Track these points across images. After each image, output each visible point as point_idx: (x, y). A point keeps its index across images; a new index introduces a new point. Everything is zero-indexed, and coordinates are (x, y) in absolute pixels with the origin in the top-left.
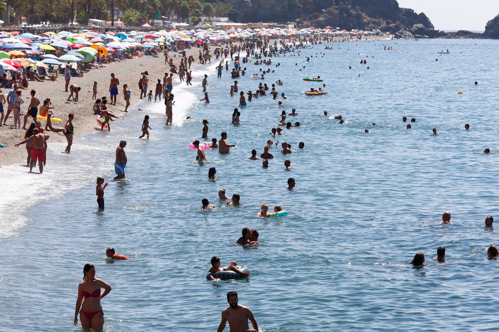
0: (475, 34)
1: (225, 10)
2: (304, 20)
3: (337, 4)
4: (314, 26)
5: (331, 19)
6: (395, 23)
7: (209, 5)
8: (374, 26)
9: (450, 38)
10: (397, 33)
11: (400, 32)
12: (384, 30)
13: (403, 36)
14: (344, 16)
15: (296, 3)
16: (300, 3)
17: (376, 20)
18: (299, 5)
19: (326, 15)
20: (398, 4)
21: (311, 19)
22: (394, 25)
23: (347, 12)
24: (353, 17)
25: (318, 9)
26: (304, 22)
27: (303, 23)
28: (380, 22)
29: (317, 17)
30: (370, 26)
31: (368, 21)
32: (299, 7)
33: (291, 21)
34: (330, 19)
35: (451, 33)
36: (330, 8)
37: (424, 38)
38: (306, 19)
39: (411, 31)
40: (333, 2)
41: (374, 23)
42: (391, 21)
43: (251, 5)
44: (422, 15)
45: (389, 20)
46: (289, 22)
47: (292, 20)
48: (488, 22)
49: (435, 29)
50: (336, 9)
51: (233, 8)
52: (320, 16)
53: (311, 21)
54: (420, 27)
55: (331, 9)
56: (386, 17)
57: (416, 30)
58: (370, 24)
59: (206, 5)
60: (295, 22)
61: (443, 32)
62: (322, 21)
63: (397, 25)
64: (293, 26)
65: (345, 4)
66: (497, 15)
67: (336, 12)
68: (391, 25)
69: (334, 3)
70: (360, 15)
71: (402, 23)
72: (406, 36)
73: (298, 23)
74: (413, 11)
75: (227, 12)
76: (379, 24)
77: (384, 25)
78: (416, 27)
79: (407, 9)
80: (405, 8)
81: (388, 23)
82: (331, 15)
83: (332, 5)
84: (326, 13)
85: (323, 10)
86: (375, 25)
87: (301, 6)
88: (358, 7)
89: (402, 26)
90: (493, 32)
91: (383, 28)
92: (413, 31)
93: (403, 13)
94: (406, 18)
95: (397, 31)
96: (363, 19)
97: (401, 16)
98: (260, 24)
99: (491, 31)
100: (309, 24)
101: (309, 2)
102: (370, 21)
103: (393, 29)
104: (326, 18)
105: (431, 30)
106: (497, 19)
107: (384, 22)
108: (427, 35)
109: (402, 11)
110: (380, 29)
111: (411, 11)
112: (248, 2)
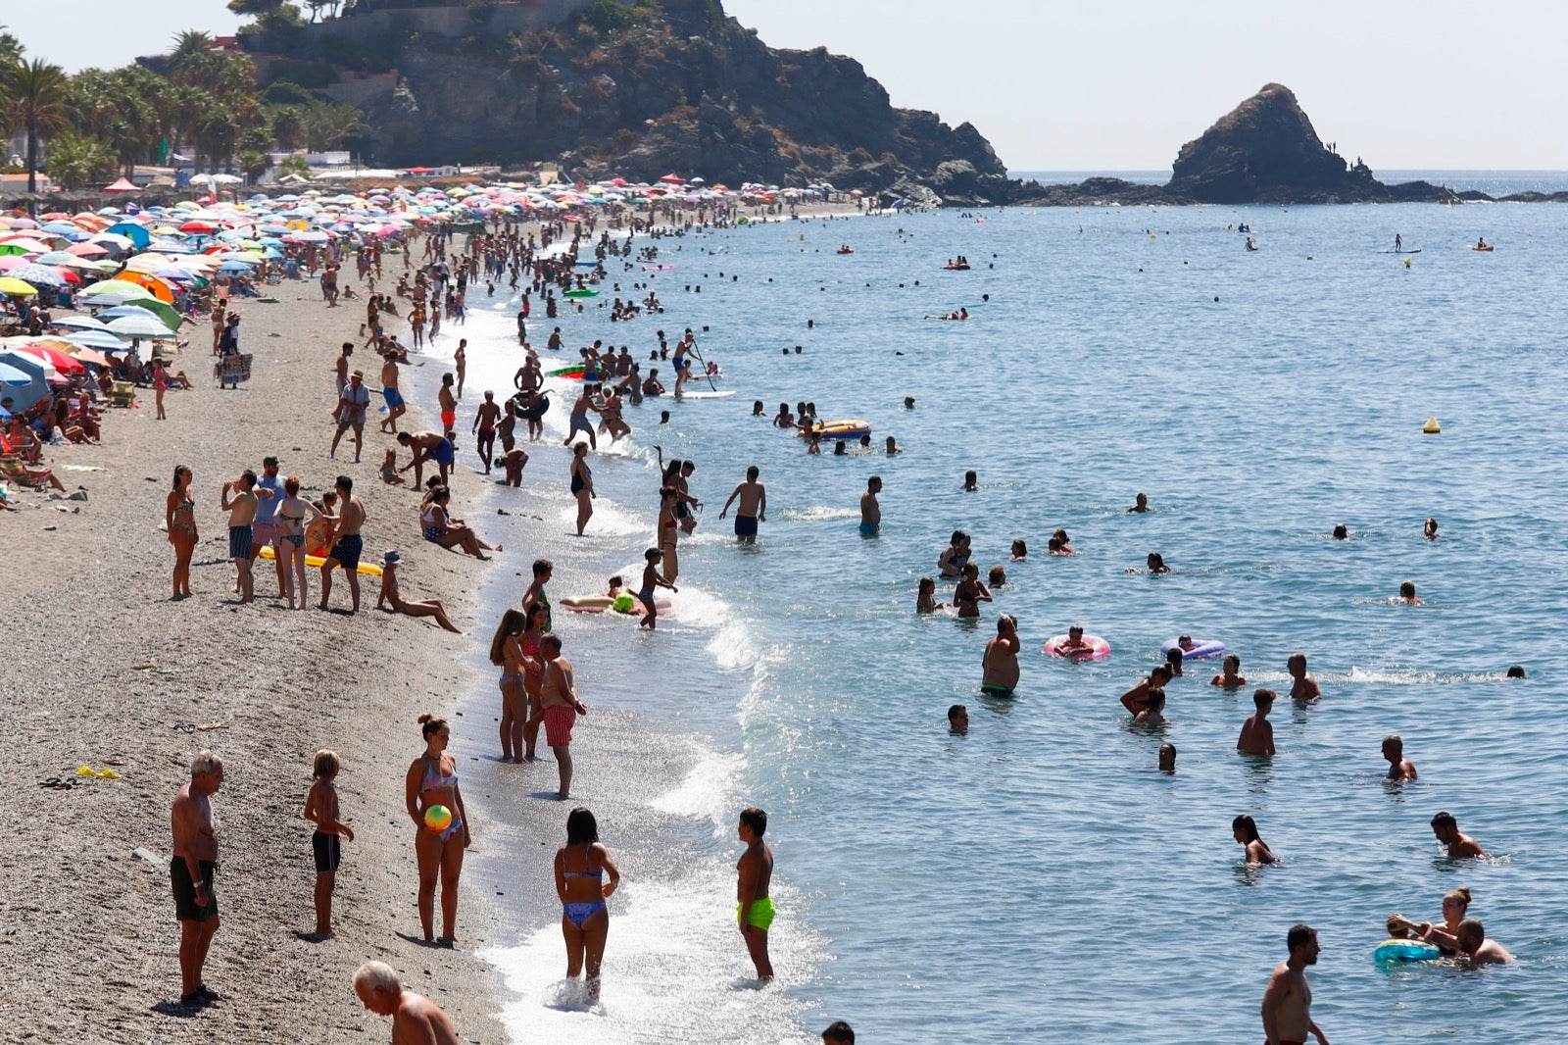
0: (1142, 188)
1: (337, 126)
2: (587, 154)
3: (694, 100)
4: (621, 174)
5: (674, 150)
6: (878, 160)
7: (291, 112)
8: (810, 169)
9: (1058, 204)
10: (886, 192)
11: (896, 188)
12: (844, 183)
13: (906, 201)
14: (715, 140)
15: (559, 102)
16: (574, 101)
17: (816, 150)
18: (570, 105)
19: (659, 137)
20: (884, 96)
21: (608, 151)
22: (876, 164)
23: (727, 125)
24: (746, 143)
25: (631, 118)
26: (587, 162)
27: (584, 166)
28: (829, 156)
29: (627, 144)
30: (798, 169)
31: (792, 154)
32: (571, 112)
33: (544, 160)
34: (671, 149)
35: (1061, 187)
36: (671, 116)
37: (975, 205)
38: (594, 152)
39: (930, 184)
41: (811, 160)
42: (866, 154)
43: (415, 108)
44: (967, 128)
45: (860, 150)
46: (537, 164)
47: (548, 155)
48: (1184, 147)
49: (1009, 178)
50: (691, 117)
51: (362, 120)
52: (637, 141)
53: (609, 157)
54: (960, 171)
55: (673, 116)
56: (848, 141)
57: (946, 180)
58: (797, 163)
59: (280, 114)
60: (560, 161)
61: (1035, 184)
62: (645, 156)
63: (885, 166)
64: (555, 174)
65: (718, 99)
66: (1214, 124)
67: (691, 127)
68: (867, 167)
69: (684, 99)
70: (769, 135)
71: (903, 158)
72: (916, 200)
73: (569, 165)
74: (937, 117)
75: (343, 133)
76: (827, 163)
77: (843, 165)
78: (948, 170)
79: (917, 113)
80: (909, 108)
81: (856, 160)
82: (673, 137)
83: (677, 104)
84: (657, 130)
85: (649, 121)
86: (812, 166)
87: (578, 109)
88: (757, 110)
89: (901, 169)
90: (1201, 179)
91: (839, 174)
92: (937, 183)
93: (904, 126)
94: (914, 141)
95: (888, 185)
96: (777, 148)
97: (899, 135)
98: (448, 171)
99: (1192, 177)
100: (604, 167)
101: (604, 96)
102: (797, 153)
103: (872, 179)
104: (659, 148)
105: (998, 179)
106: (1212, 137)
107: (844, 157)
108: (984, 197)
109: (900, 118)
110: (832, 181)
111: (930, 118)
112: (404, 99)
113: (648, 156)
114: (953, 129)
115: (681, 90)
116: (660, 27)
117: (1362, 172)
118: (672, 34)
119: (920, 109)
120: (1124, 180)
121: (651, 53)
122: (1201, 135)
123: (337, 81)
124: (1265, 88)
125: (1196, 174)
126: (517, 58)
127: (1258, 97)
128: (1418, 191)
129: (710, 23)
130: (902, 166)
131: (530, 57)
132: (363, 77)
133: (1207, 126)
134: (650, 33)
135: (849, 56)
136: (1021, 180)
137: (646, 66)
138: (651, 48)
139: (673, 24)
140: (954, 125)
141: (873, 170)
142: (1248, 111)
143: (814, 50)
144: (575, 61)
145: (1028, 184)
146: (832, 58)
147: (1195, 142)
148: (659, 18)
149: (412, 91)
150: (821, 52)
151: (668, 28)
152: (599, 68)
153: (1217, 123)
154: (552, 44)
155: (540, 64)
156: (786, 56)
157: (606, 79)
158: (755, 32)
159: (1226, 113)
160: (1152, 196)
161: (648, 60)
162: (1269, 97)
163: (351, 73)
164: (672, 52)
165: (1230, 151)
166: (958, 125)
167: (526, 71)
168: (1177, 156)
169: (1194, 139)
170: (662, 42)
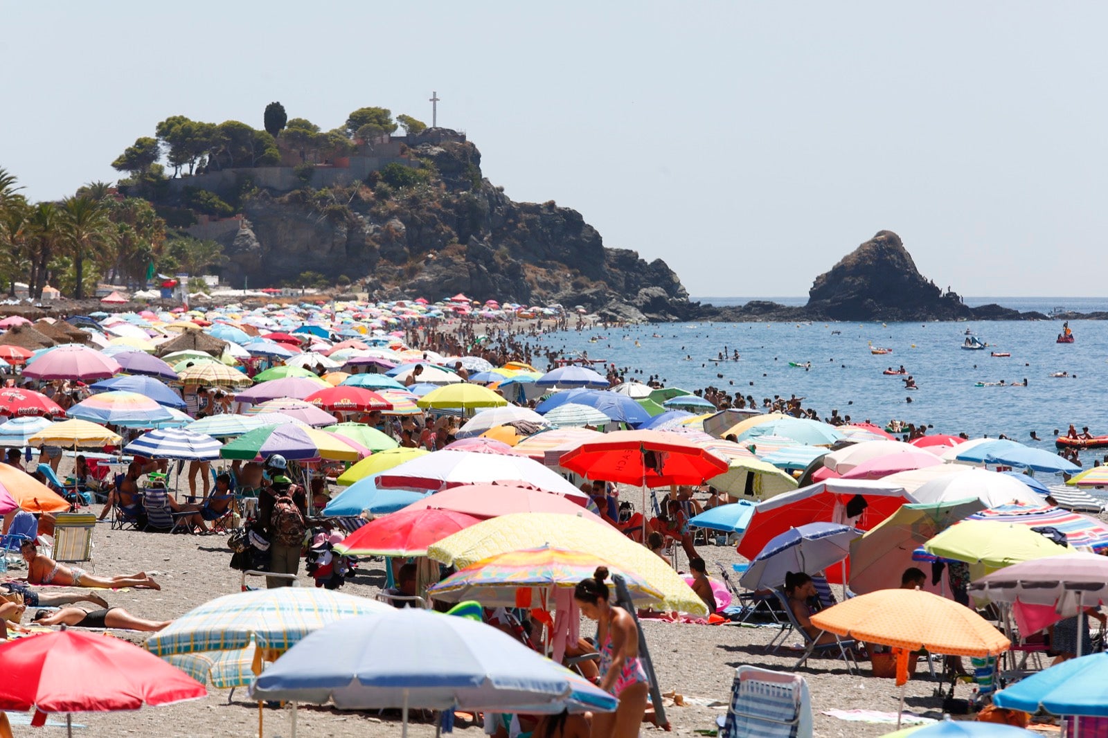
0: (790, 309)
1: (204, 256)
2: (384, 280)
3: (461, 242)
4: (409, 294)
5: (450, 277)
6: (594, 286)
8: (544, 292)
9: (729, 321)
10: (605, 310)
11: (612, 308)
12: (570, 304)
13: (620, 318)
14: (480, 271)
15: (363, 240)
16: (374, 240)
17: (548, 279)
18: (372, 243)
19: (438, 267)
20: (597, 238)
21: (400, 276)
22: (593, 290)
23: (488, 259)
24: (502, 273)
25: (417, 252)
26: (384, 285)
27: (382, 289)
28: (557, 284)
29: (413, 272)
30: (534, 293)
31: (531, 282)
32: (372, 249)
34: (447, 277)
35: (729, 308)
37: (668, 321)
38: (390, 279)
39: (635, 305)
40: (452, 237)
41: (544, 285)
42: (585, 282)
43: (256, 244)
44: (659, 264)
45: (581, 279)
48: (818, 278)
49: (691, 301)
50: (461, 253)
51: (222, 253)
52: (421, 269)
53: (401, 282)
54: (656, 295)
55: (448, 252)
57: (646, 302)
58: (533, 288)
61: (710, 306)
62: (427, 282)
63: (600, 291)
64: (366, 295)
65: (481, 239)
66: (840, 261)
67: (460, 260)
69: (456, 239)
70: (518, 267)
71: (612, 285)
72: (627, 317)
73: (370, 288)
74: (637, 255)
75: (208, 263)
76: (556, 288)
77: (567, 291)
78: (647, 294)
79: (622, 251)
80: (617, 247)
81: (577, 286)
82: (447, 267)
83: (451, 243)
84: (437, 262)
85: (431, 256)
86: (546, 291)
87: (377, 246)
89: (611, 294)
90: (832, 302)
91: (566, 297)
92: (638, 304)
93: (612, 261)
94: (619, 272)
95: (602, 306)
96: (524, 277)
97: (608, 267)
98: (286, 292)
99: (824, 300)
100: (397, 290)
101: (396, 236)
102: (534, 281)
103: (591, 301)
104: (437, 276)
105: (681, 303)
106: (839, 272)
107: (569, 284)
108: (674, 315)
109: (609, 255)
110: (560, 301)
111: (631, 255)
112: (247, 236)
113: (430, 282)
114: (649, 263)
115: (454, 233)
116: (437, 184)
117: (952, 299)
118: (446, 189)
119: (624, 248)
120: (777, 303)
121: (431, 204)
122: (830, 269)
123: (196, 223)
124: (879, 234)
125: (828, 298)
126: (331, 207)
127: (874, 241)
128: (992, 312)
129: (473, 182)
130: (611, 291)
131: (340, 206)
132: (215, 220)
133: (835, 263)
134: (430, 189)
135: (572, 208)
136: (699, 303)
137: (428, 214)
138: (431, 200)
139: (447, 182)
140: (649, 261)
141: (591, 294)
142: (866, 251)
143: (546, 204)
144: (374, 209)
145: (705, 306)
146: (560, 210)
147: (826, 274)
148: (437, 178)
149: (253, 230)
150: (551, 205)
151: (443, 185)
152: (392, 214)
153: (843, 261)
154: (357, 197)
155: (348, 211)
156: (525, 207)
157: (396, 223)
158: (502, 190)
159: (849, 253)
160: (799, 315)
161: (429, 210)
162: (883, 241)
163: (206, 217)
164: (447, 204)
165: (853, 281)
166: (653, 260)
167: (336, 216)
168: (812, 285)
169: (826, 272)
170: (439, 196)
